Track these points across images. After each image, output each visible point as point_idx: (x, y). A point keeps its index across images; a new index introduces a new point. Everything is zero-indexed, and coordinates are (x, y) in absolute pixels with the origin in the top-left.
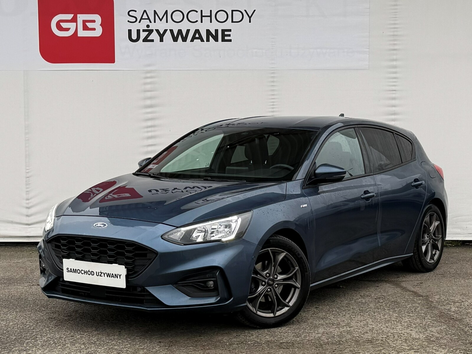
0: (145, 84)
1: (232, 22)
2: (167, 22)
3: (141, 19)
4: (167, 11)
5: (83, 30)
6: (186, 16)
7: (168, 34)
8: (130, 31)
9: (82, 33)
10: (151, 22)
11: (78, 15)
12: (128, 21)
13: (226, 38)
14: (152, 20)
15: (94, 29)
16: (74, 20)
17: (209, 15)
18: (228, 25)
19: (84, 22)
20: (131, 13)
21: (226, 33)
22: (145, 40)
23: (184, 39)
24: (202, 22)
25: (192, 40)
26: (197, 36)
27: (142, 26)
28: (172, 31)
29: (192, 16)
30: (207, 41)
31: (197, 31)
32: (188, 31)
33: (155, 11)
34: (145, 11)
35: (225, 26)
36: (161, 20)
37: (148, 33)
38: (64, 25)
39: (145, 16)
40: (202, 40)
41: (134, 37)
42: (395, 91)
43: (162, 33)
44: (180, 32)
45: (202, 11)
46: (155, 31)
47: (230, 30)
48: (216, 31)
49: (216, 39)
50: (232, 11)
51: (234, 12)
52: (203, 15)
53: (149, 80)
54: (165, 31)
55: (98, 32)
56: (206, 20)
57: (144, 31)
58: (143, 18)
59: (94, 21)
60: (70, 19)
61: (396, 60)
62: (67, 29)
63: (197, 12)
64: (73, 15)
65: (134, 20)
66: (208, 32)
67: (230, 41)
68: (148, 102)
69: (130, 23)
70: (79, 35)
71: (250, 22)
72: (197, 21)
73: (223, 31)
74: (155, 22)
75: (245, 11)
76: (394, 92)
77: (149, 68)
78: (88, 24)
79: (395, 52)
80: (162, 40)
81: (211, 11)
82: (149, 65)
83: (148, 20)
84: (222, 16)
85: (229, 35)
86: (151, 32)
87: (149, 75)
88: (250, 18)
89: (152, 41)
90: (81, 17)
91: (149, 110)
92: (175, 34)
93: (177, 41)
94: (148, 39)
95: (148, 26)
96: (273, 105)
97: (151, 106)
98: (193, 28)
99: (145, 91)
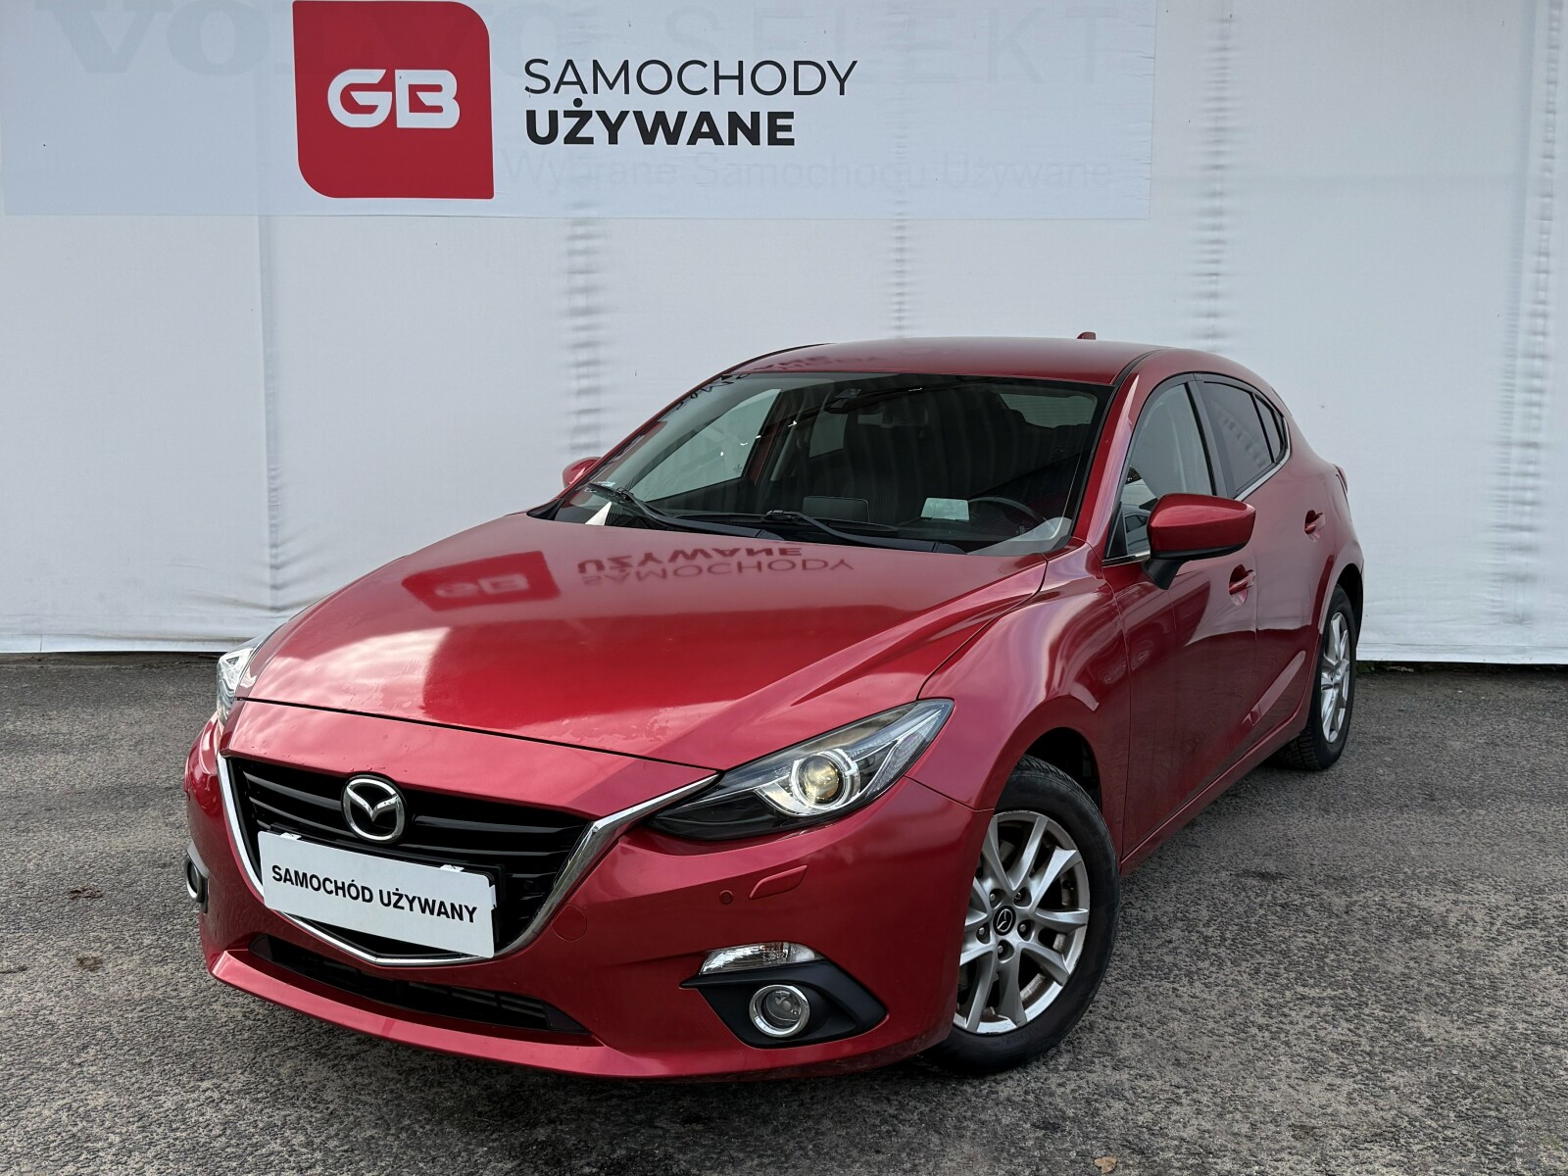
0: (572, 253)
1: (797, 92)
2: (627, 92)
3: (561, 82)
4: (626, 62)
5: (411, 111)
6: (675, 77)
7: (630, 126)
8: (531, 116)
9: (407, 120)
10: (584, 91)
11: (398, 73)
12: (527, 89)
13: (780, 135)
14: (589, 86)
15: (438, 109)
16: (388, 84)
17: (737, 74)
18: (784, 101)
19: (414, 89)
20: (534, 68)
21: (780, 122)
22: (572, 138)
23: (672, 138)
24: (717, 92)
25: (692, 141)
26: (705, 129)
27: (564, 100)
28: (639, 116)
29: (695, 77)
30: (730, 144)
31: (705, 117)
32: (682, 116)
33: (595, 62)
34: (570, 63)
35: (778, 104)
36: (611, 86)
37: (578, 119)
38: (361, 97)
39: (570, 76)
40: (718, 141)
41: (543, 130)
42: (1216, 274)
43: (613, 122)
44: (660, 117)
45: (717, 63)
46: (595, 114)
47: (790, 115)
48: (755, 116)
49: (754, 139)
50: (797, 64)
51: (800, 66)
52: (720, 74)
53: (580, 245)
54: (623, 115)
55: (449, 117)
56: (729, 87)
57: (567, 114)
58: (565, 80)
59: (437, 88)
60: (376, 82)
61: (1221, 194)
62: (370, 109)
63: (704, 65)
64: (384, 71)
65: (542, 85)
66: (734, 119)
67: (790, 142)
68: (581, 301)
69: (532, 94)
70: (399, 126)
71: (842, 93)
72: (705, 90)
73: (773, 117)
74: (596, 91)
75: (830, 63)
76: (1214, 278)
77: (582, 213)
78: (424, 96)
79: (1218, 173)
80: (613, 140)
81: (741, 63)
82: (581, 205)
83: (578, 86)
84: (768, 78)
85: (788, 128)
86: (585, 117)
87: (580, 230)
88: (842, 81)
89: (589, 141)
90: (405, 78)
91: (581, 321)
92: (649, 123)
93: (653, 143)
94: (578, 136)
95: (578, 102)
96: (900, 311)
97: (587, 311)
98: (694, 107)
99: (572, 272)
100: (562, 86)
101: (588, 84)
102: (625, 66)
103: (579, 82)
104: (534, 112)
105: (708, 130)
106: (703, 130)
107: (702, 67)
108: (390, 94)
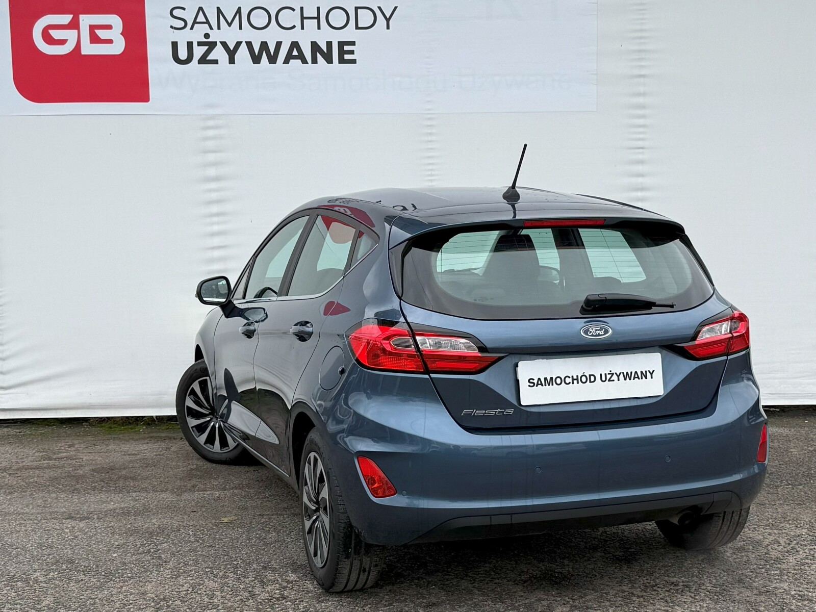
0: (205, 139)
1: (357, 28)
2: (240, 28)
3: (195, 22)
4: (239, 9)
5: (91, 42)
6: (273, 18)
7: (243, 50)
8: (175, 45)
9: (88, 49)
10: (211, 28)
11: (82, 17)
12: (172, 27)
13: (347, 57)
14: (215, 25)
15: (110, 41)
16: (74, 25)
17: (316, 16)
18: (349, 34)
19: (92, 28)
20: (177, 13)
21: (346, 48)
22: (203, 60)
23: (273, 59)
24: (302, 28)
25: (286, 61)
26: (295, 53)
27: (197, 34)
28: (249, 44)
29: (287, 18)
30: (312, 63)
31: (295, 45)
32: (279, 44)
33: (218, 8)
34: (201, 9)
35: (344, 35)
36: (230, 25)
37: (207, 47)
38: (56, 34)
39: (201, 18)
40: (304, 61)
41: (183, 55)
42: (642, 148)
43: (232, 49)
44: (264, 45)
45: (302, 9)
46: (219, 45)
47: (353, 43)
48: (329, 44)
49: (329, 60)
50: (357, 9)
51: (359, 10)
52: (305, 16)
53: (211, 133)
54: (238, 44)
55: (118, 47)
56: (311, 24)
57: (200, 44)
58: (198, 21)
59: (109, 27)
60: (66, 23)
61: (644, 94)
62: (62, 42)
63: (293, 10)
64: (71, 16)
65: (182, 24)
66: (315, 46)
67: (354, 61)
68: (212, 172)
69: (175, 31)
70: (83, 53)
71: (388, 28)
72: (294, 27)
73: (341, 44)
74: (219, 28)
75: (380, 8)
76: (641, 150)
77: (211, 112)
78: (99, 33)
79: (642, 80)
80: (232, 61)
81: (318, 8)
82: (211, 106)
83: (207, 25)
84: (338, 18)
85: (352, 52)
86: (212, 45)
87: (211, 123)
88: (388, 20)
89: (215, 62)
90: (86, 20)
91: (213, 185)
92: (257, 50)
93: (259, 63)
94: (208, 58)
95: (207, 36)
96: (431, 175)
97: (217, 179)
98: (287, 40)
99: (207, 152)
100: (196, 25)
101: (214, 23)
102: (239, 11)
103: (208, 22)
104: (177, 42)
105: (297, 54)
106: (294, 54)
107: (292, 11)
108: (76, 31)
